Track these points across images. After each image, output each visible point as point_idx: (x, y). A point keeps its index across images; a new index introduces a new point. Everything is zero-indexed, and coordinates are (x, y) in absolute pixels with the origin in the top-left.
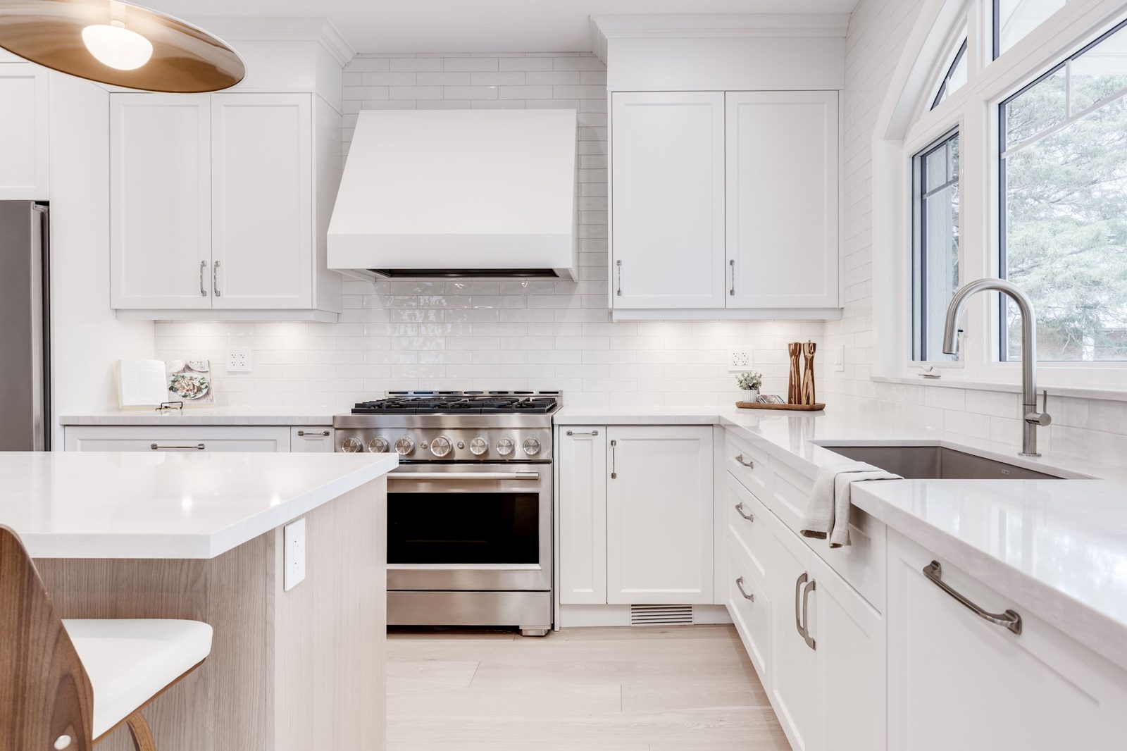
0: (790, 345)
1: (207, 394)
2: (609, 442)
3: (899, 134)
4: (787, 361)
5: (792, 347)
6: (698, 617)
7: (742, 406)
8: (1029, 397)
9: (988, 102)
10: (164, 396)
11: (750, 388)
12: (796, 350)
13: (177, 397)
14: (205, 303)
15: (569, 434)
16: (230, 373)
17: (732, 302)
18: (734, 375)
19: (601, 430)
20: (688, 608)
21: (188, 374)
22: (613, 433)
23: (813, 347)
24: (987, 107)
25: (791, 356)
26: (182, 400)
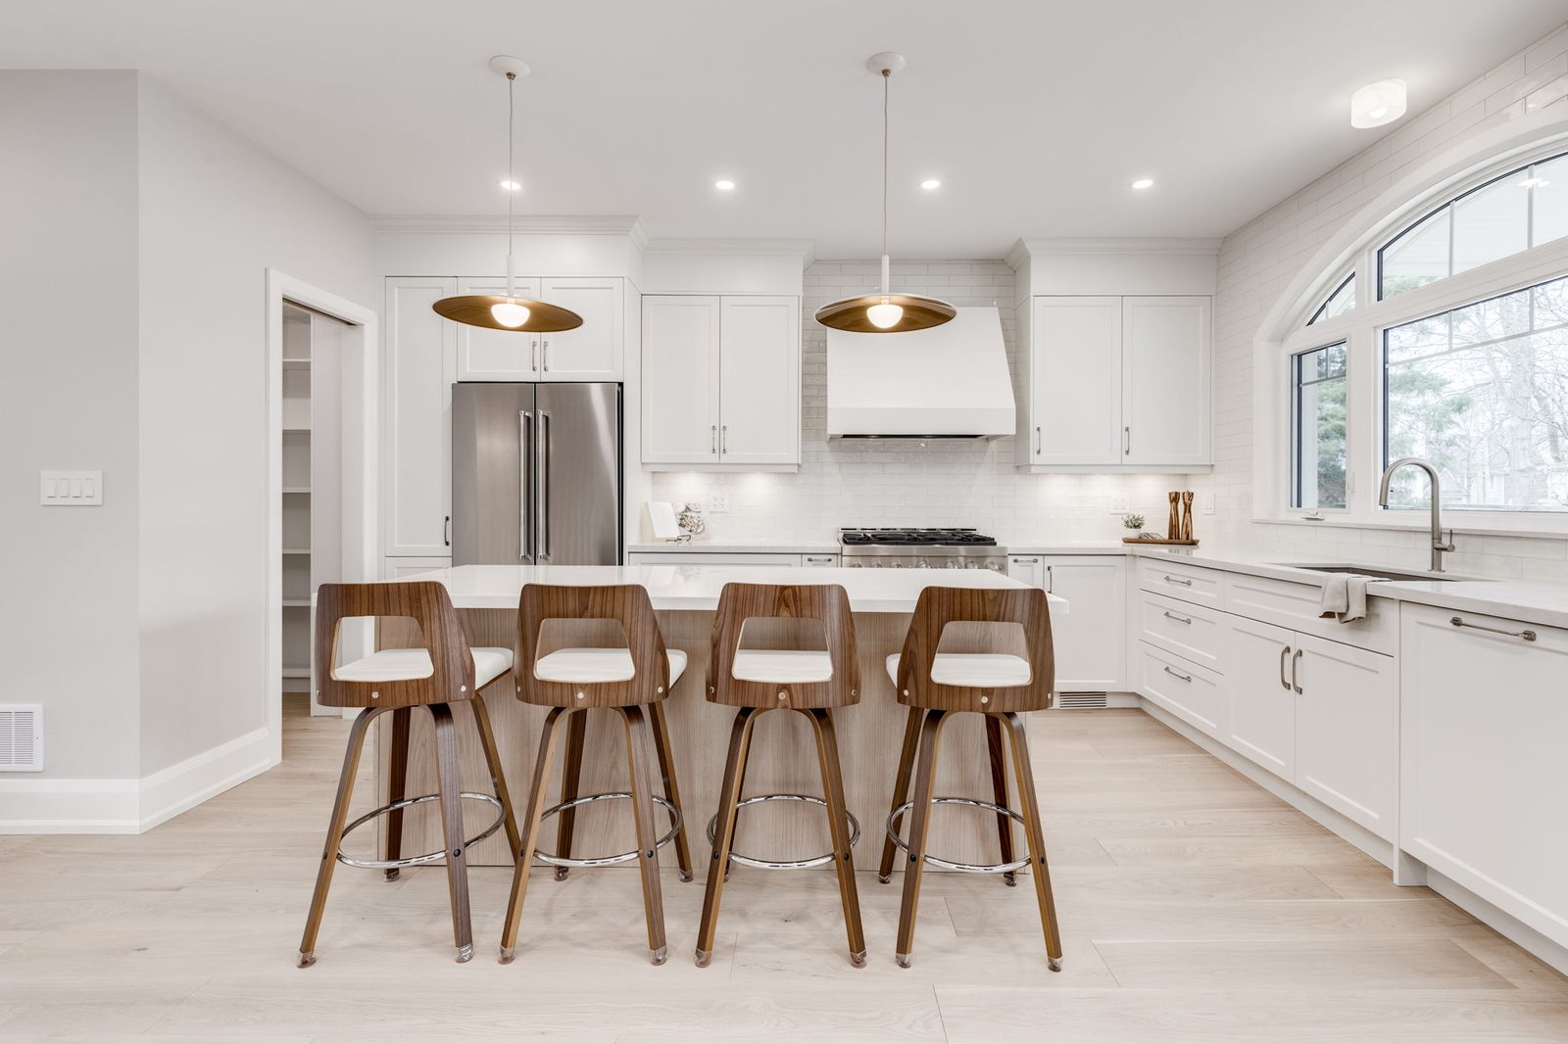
0: (1170, 494)
1: (704, 528)
2: (1046, 568)
3: (1280, 338)
4: (1167, 506)
5: (1173, 495)
6: (1111, 702)
7: (1128, 541)
8: (1436, 533)
9: (1375, 328)
10: (675, 532)
11: (1135, 527)
12: (1175, 498)
13: (685, 531)
14: (714, 458)
15: (1016, 561)
16: (711, 512)
17: (1127, 459)
18: (1120, 517)
19: (1040, 558)
20: (1103, 694)
21: (688, 514)
22: (1049, 561)
23: (1191, 495)
24: (1375, 332)
25: (1171, 502)
26: (689, 533)
